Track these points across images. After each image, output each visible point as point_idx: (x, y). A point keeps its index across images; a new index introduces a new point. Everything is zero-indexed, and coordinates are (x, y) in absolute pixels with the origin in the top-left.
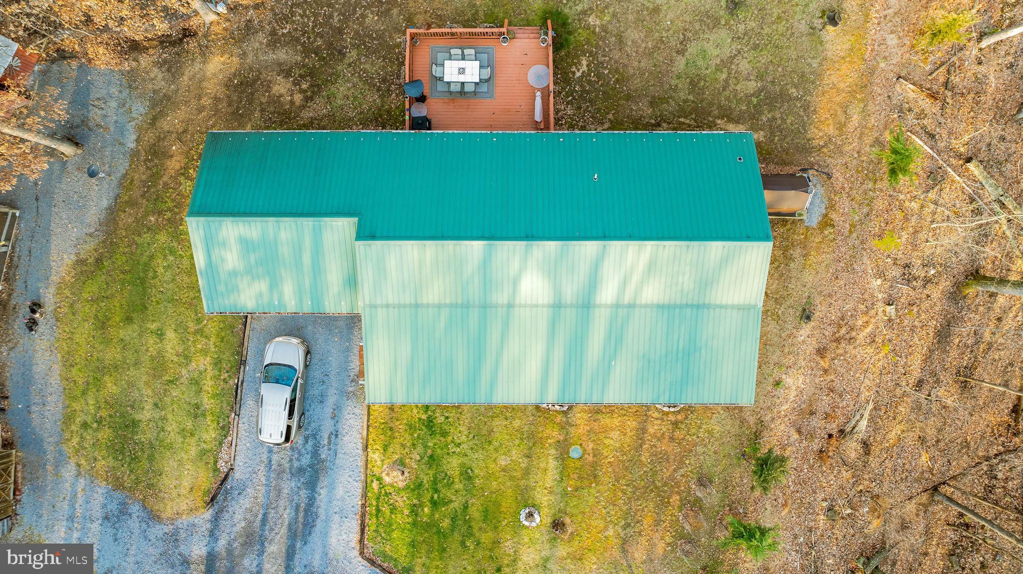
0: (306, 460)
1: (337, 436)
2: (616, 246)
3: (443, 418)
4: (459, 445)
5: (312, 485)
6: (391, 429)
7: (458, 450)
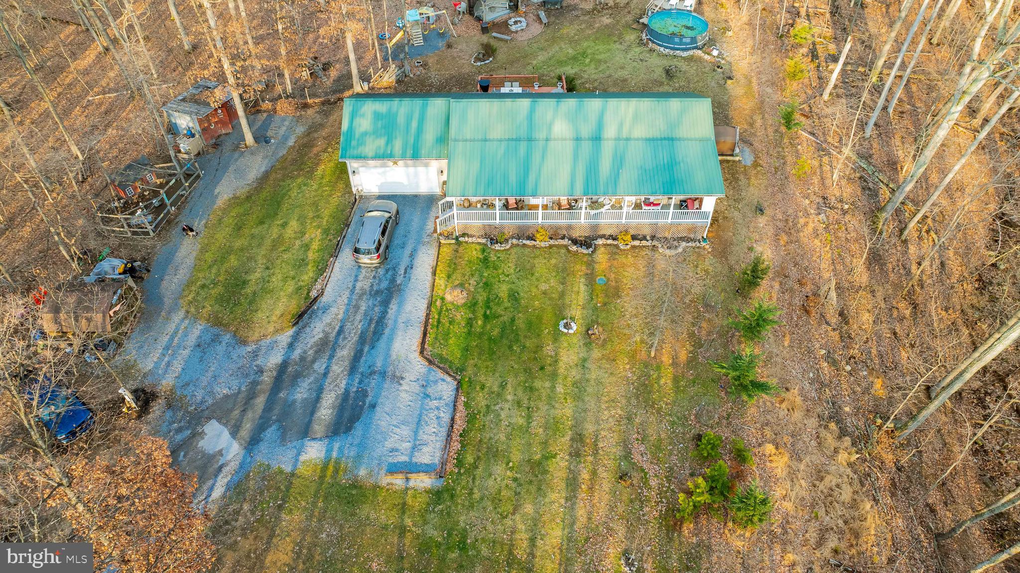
0: (384, 284)
1: (412, 268)
2: (613, 102)
3: (496, 258)
4: (508, 276)
5: (386, 303)
6: (455, 264)
7: (507, 279)
